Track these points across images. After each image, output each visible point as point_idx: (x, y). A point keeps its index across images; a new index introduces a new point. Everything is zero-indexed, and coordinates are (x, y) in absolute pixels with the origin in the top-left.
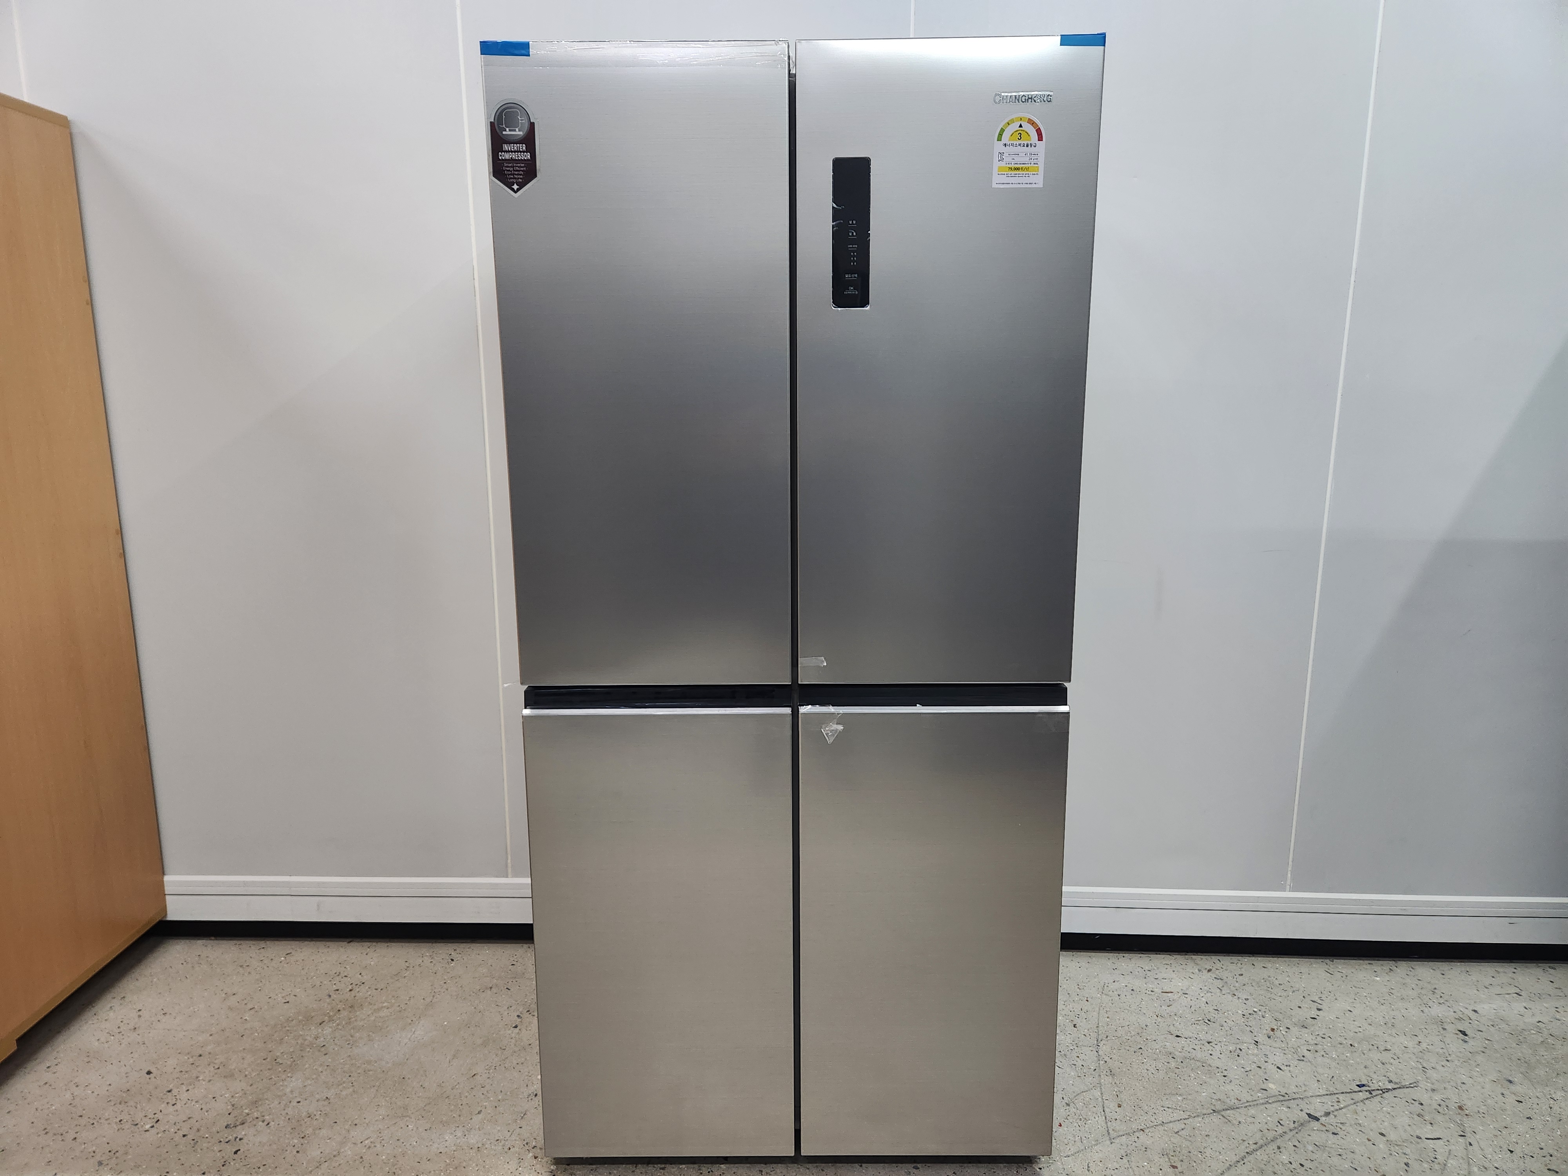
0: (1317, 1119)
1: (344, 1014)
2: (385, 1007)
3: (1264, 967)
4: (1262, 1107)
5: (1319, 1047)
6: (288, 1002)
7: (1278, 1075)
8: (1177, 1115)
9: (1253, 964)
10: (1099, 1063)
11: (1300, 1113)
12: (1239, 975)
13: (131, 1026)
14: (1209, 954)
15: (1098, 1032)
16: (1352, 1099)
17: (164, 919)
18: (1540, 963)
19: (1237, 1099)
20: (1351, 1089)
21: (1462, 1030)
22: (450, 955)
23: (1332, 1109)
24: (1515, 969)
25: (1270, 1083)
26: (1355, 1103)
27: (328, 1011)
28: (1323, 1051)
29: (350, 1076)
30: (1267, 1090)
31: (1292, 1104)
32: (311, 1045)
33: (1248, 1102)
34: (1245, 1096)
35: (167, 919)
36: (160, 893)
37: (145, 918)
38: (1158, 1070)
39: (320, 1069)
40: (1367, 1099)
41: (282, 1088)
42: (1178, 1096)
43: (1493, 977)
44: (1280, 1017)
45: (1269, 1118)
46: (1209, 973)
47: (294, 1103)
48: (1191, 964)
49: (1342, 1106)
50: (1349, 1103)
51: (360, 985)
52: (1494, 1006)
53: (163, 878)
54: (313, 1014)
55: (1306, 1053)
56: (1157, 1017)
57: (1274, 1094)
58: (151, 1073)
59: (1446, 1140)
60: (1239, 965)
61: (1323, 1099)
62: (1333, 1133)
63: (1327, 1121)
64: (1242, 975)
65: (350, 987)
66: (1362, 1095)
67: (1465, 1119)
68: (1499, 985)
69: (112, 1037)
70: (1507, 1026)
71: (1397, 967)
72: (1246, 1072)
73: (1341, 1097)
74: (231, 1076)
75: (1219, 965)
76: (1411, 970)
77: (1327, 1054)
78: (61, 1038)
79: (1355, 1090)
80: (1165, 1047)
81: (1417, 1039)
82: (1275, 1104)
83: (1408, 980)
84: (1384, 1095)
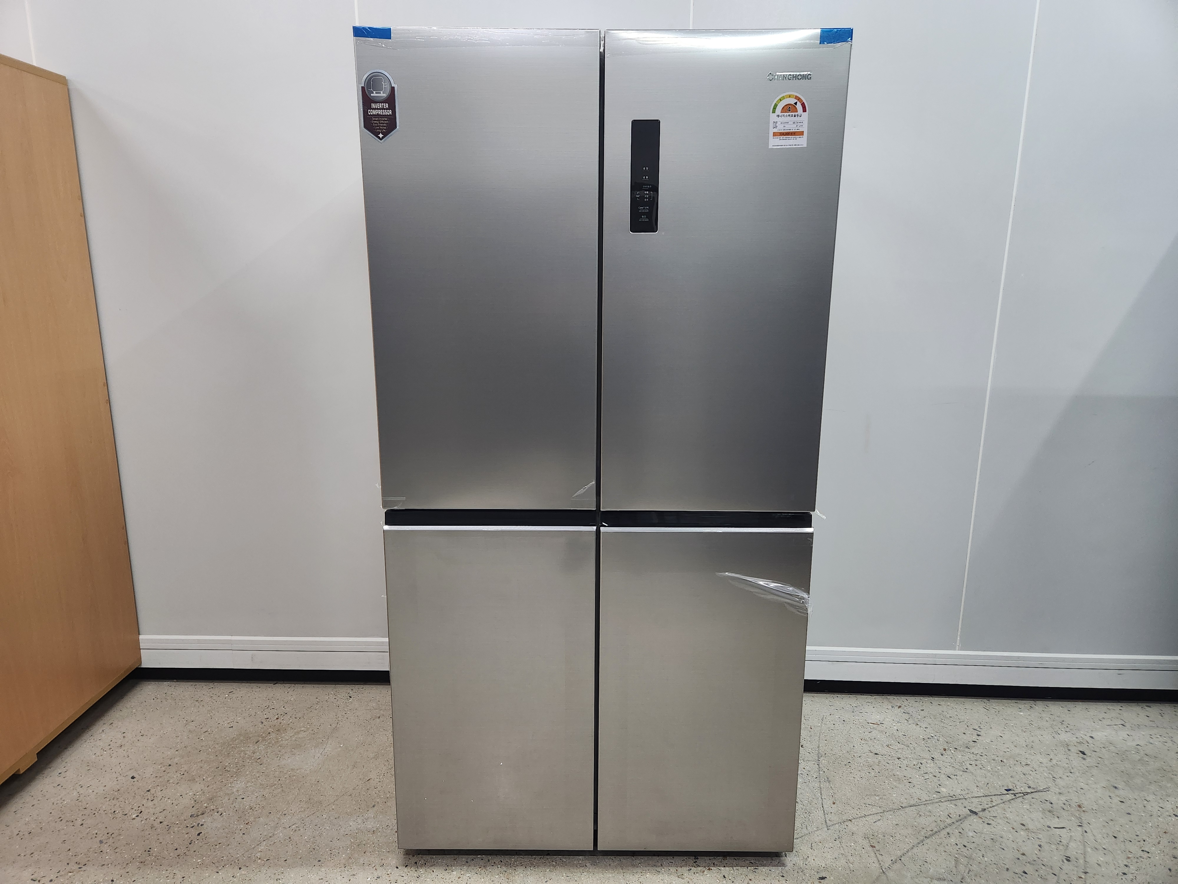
0: (976, 813)
1: (273, 736)
2: (303, 730)
3: (939, 705)
4: (937, 805)
5: (978, 763)
6: (232, 727)
7: (948, 782)
8: (874, 810)
9: (931, 703)
10: (819, 773)
11: (964, 809)
12: (921, 710)
13: (118, 744)
14: (899, 695)
15: (819, 751)
16: (1002, 800)
17: (140, 667)
18: (1140, 703)
19: (919, 799)
20: (1001, 793)
21: (1081, 750)
22: (349, 693)
23: (987, 806)
24: (1122, 707)
25: (942, 787)
26: (1004, 803)
27: (262, 734)
28: (981, 765)
29: (279, 780)
30: (940, 793)
31: (959, 803)
32: (250, 757)
33: (926, 801)
34: (924, 797)
35: (142, 667)
36: (137, 648)
37: (126, 666)
38: (862, 778)
39: (258, 775)
40: (1012, 799)
41: (230, 788)
42: (876, 796)
43: (1106, 713)
44: (950, 740)
45: (941, 812)
46: (899, 709)
47: (239, 800)
48: (886, 702)
49: (994, 804)
50: (999, 802)
51: (284, 715)
52: (1106, 734)
53: (139, 637)
54: (251, 736)
55: (969, 767)
56: (862, 740)
57: (945, 795)
58: (135, 778)
59: (1068, 829)
60: (921, 703)
61: (980, 799)
62: (988, 824)
63: (983, 815)
64: (923, 710)
65: (277, 717)
66: (1009, 797)
67: (1083, 814)
68: (1109, 719)
69: (105, 752)
70: (1114, 748)
71: (1035, 705)
72: (925, 779)
73: (994, 798)
74: (193, 780)
75: (906, 703)
76: (1046, 707)
77: (984, 767)
78: (67, 753)
79: (1003, 793)
80: (867, 761)
81: (1049, 757)
82: (946, 802)
83: (1044, 715)
84: (1025, 797)
